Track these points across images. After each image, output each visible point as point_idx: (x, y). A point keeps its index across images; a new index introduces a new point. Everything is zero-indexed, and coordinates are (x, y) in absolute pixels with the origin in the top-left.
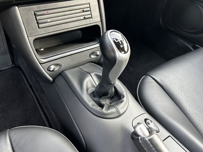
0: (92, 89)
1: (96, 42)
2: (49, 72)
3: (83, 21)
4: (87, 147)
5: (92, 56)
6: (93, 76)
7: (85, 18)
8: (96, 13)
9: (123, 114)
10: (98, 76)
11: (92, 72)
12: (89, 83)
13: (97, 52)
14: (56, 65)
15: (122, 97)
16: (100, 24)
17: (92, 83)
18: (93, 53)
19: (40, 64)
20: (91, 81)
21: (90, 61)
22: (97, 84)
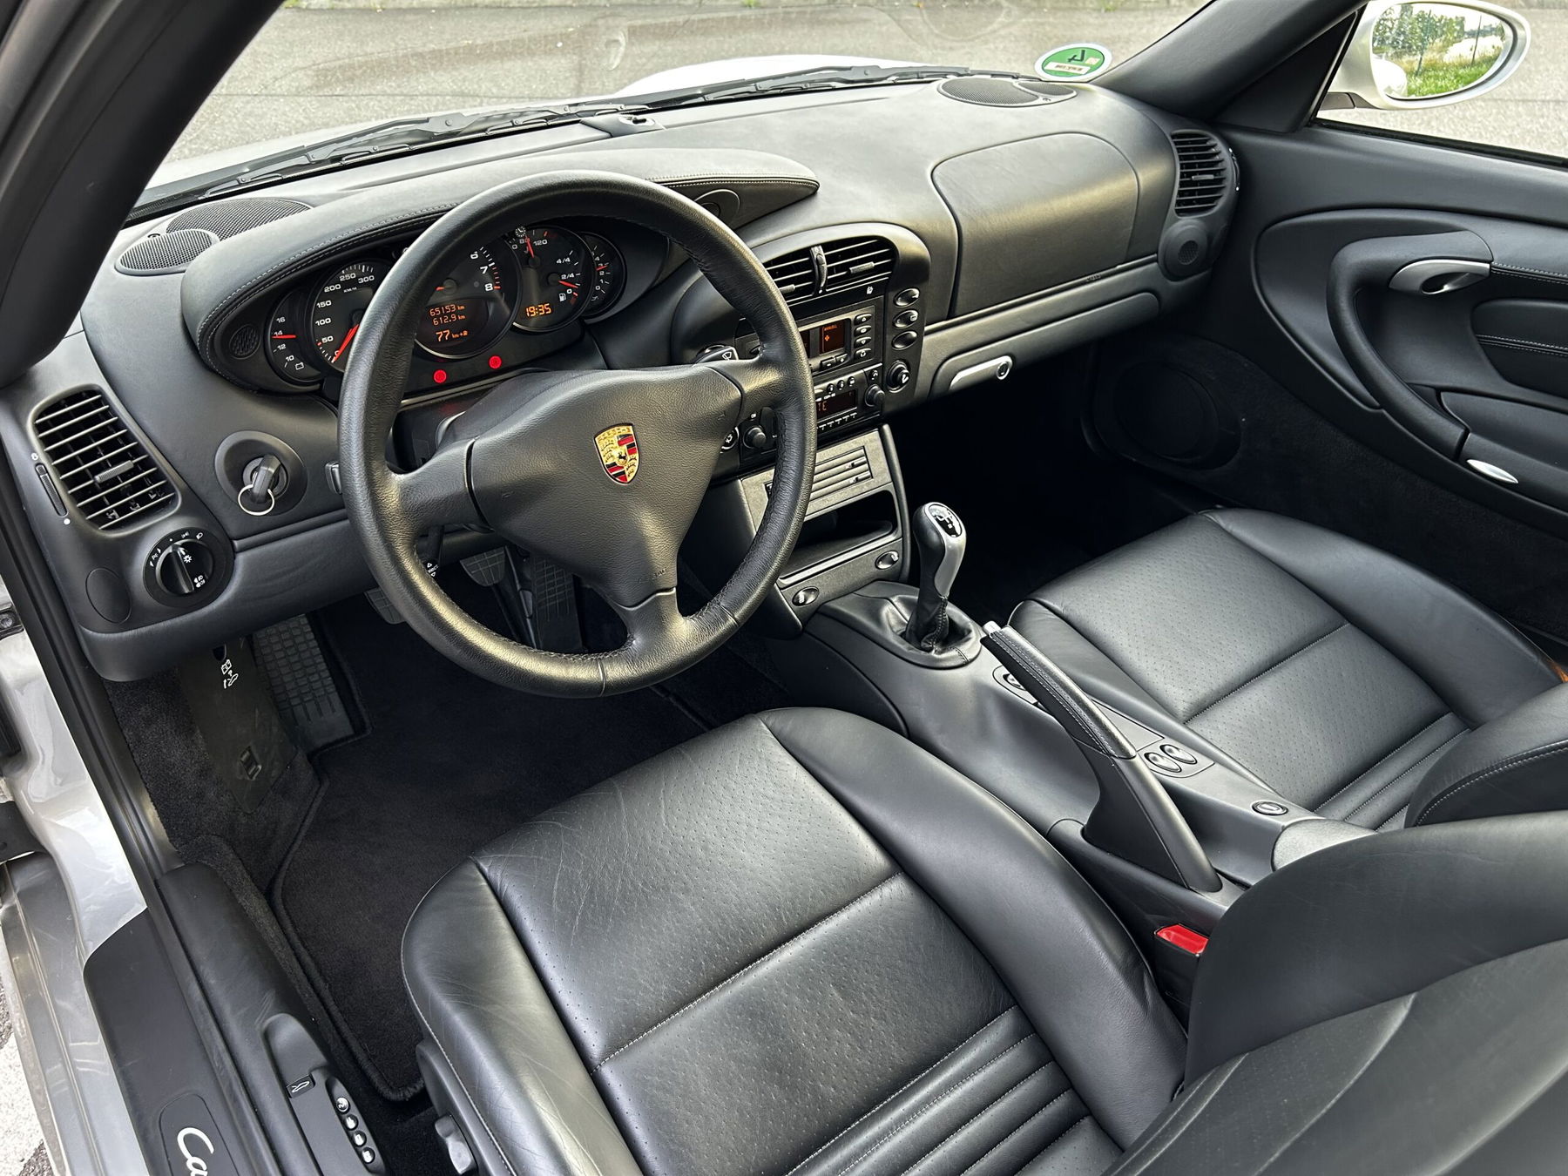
0: (900, 629)
1: (886, 530)
2: (796, 607)
3: (853, 487)
4: (910, 731)
5: (882, 566)
6: (896, 604)
7: (857, 480)
8: (879, 465)
9: (972, 660)
10: (907, 603)
11: (893, 596)
12: (891, 616)
13: (891, 554)
14: (809, 591)
15: (966, 633)
16: (890, 488)
17: (897, 617)
18: (882, 559)
19: (780, 589)
20: (893, 613)
21: (876, 578)
22: (908, 618)
